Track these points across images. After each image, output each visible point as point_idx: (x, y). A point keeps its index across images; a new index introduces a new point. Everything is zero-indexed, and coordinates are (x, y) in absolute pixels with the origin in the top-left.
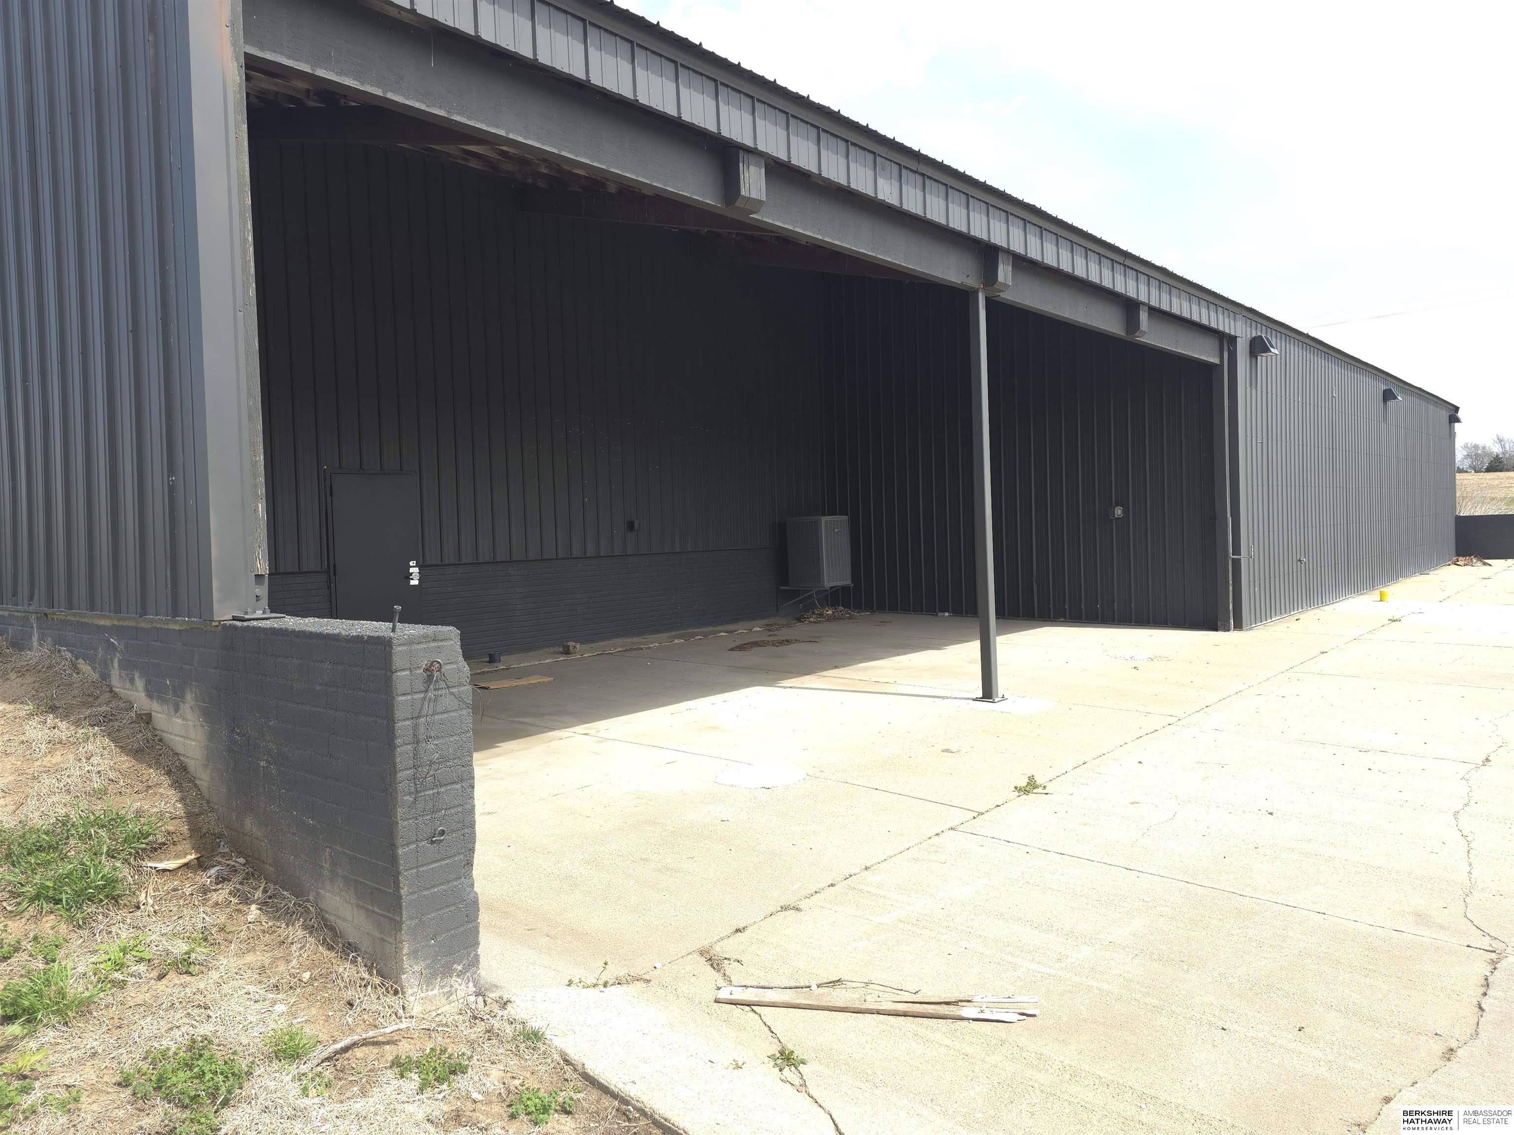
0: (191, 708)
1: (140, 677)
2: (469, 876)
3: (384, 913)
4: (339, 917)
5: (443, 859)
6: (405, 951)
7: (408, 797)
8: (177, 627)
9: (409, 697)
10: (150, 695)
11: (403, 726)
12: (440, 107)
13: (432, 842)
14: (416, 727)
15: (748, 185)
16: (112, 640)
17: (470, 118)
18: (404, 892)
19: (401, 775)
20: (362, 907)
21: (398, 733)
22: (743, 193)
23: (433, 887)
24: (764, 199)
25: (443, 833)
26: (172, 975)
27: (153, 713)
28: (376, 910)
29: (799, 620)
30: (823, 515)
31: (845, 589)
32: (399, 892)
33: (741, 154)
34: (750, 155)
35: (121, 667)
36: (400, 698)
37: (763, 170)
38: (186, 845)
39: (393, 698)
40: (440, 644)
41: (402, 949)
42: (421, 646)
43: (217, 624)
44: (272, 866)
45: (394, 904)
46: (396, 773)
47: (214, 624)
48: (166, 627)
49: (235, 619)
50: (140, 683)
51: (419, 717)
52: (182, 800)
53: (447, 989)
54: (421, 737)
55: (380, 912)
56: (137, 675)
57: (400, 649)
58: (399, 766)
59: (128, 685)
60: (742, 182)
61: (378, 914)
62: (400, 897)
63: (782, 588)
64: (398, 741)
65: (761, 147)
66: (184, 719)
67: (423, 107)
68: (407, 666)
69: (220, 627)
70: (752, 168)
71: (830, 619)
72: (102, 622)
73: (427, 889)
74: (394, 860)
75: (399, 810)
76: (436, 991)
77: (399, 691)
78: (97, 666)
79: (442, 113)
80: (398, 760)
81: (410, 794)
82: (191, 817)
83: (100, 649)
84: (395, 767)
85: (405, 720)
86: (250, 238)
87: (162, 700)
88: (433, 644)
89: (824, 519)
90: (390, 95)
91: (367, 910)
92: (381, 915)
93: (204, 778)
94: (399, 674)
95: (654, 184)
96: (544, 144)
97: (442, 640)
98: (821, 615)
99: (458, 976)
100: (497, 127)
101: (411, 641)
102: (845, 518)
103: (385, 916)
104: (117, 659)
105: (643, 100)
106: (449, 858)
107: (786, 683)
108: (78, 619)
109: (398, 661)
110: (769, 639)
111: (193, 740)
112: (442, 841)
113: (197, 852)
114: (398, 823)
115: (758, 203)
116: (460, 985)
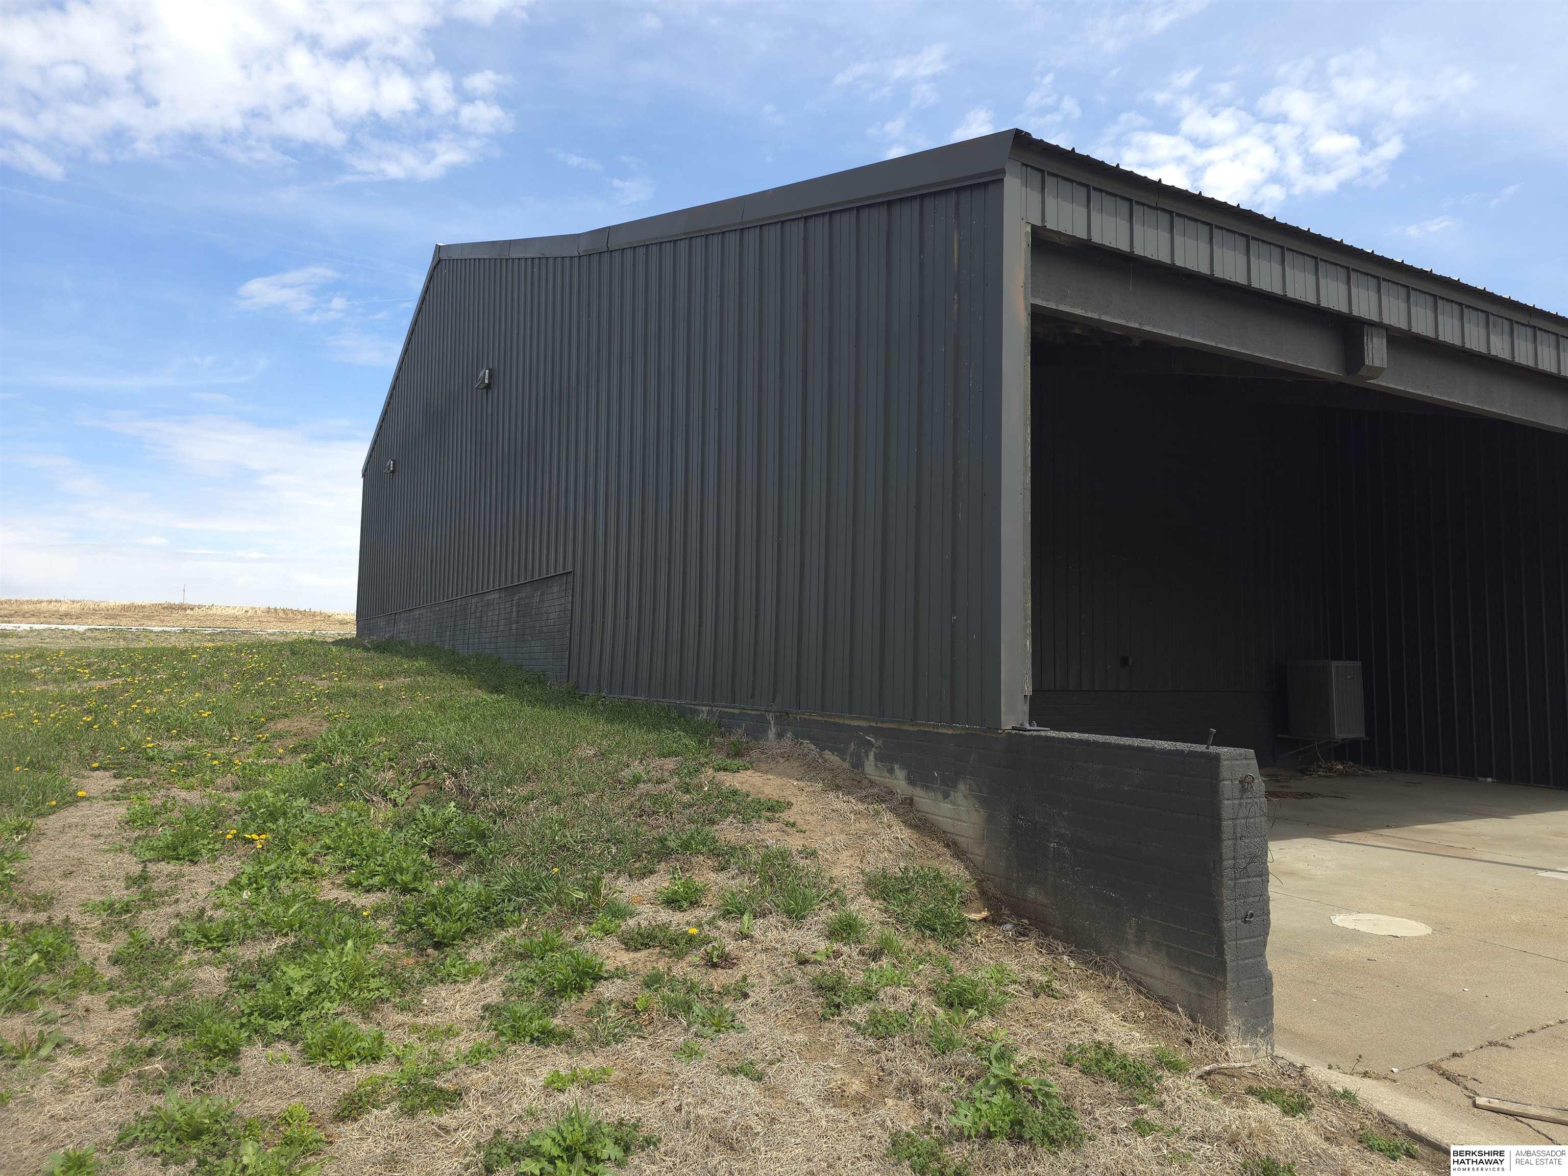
0: (965, 796)
1: (901, 768)
2: (1262, 955)
3: (1204, 974)
4: (1145, 975)
5: (1251, 937)
6: (1229, 1007)
7: (1230, 882)
8: (950, 732)
9: (1231, 802)
10: (911, 782)
11: (1226, 824)
12: (1135, 321)
13: (1245, 922)
14: (1235, 826)
15: (1371, 355)
16: (867, 738)
17: (1154, 326)
18: (1228, 958)
19: (1225, 863)
20: (1176, 968)
21: (1224, 829)
22: (1367, 363)
23: (1246, 958)
24: (1385, 366)
25: (1252, 915)
26: (1043, 995)
27: (915, 798)
28: (1193, 971)
29: (1303, 772)
30: (1333, 659)
31: (1356, 742)
32: (1223, 958)
33: (1366, 327)
34: (1373, 328)
35: (876, 759)
36: (1226, 802)
37: (1385, 340)
38: (977, 904)
39: (1220, 801)
40: (1249, 762)
41: (1225, 1006)
42: (1237, 762)
43: (1002, 731)
44: (1061, 928)
45: (1221, 968)
46: (1222, 861)
47: (1000, 731)
48: (936, 731)
49: (1014, 728)
50: (900, 773)
51: (1237, 819)
52: (967, 868)
53: (1254, 1046)
54: (1239, 835)
55: (1198, 973)
56: (896, 767)
57: (1226, 763)
58: (1224, 856)
59: (886, 774)
60: (1366, 353)
61: (1196, 975)
62: (1224, 963)
63: (1279, 736)
64: (1224, 836)
65: (1386, 321)
66: (953, 804)
67: (1124, 323)
68: (1230, 777)
69: (1004, 734)
70: (1375, 340)
71: (1341, 774)
72: (856, 723)
73: (1242, 959)
74: (1218, 932)
75: (1224, 891)
76: (1248, 1046)
77: (1226, 796)
78: (848, 757)
79: (1136, 325)
80: (1224, 851)
81: (1232, 879)
82: (979, 884)
83: (853, 744)
84: (1221, 857)
85: (1228, 820)
87: (926, 787)
88: (1244, 762)
89: (1334, 664)
90: (1104, 318)
91: (1182, 970)
92: (1199, 975)
93: (978, 853)
94: (1224, 783)
96: (1204, 340)
97: (1249, 759)
98: (1330, 769)
99: (1261, 1037)
100: (1172, 330)
101: (1231, 759)
102: (1358, 664)
103: (1205, 977)
104: (872, 753)
105: (1290, 294)
106: (1255, 937)
107: (1339, 837)
108: (826, 719)
109: (1225, 772)
110: (1284, 790)
111: (964, 822)
112: (1251, 922)
113: (989, 911)
114: (1224, 902)
115: (1380, 370)
116: (1263, 1045)
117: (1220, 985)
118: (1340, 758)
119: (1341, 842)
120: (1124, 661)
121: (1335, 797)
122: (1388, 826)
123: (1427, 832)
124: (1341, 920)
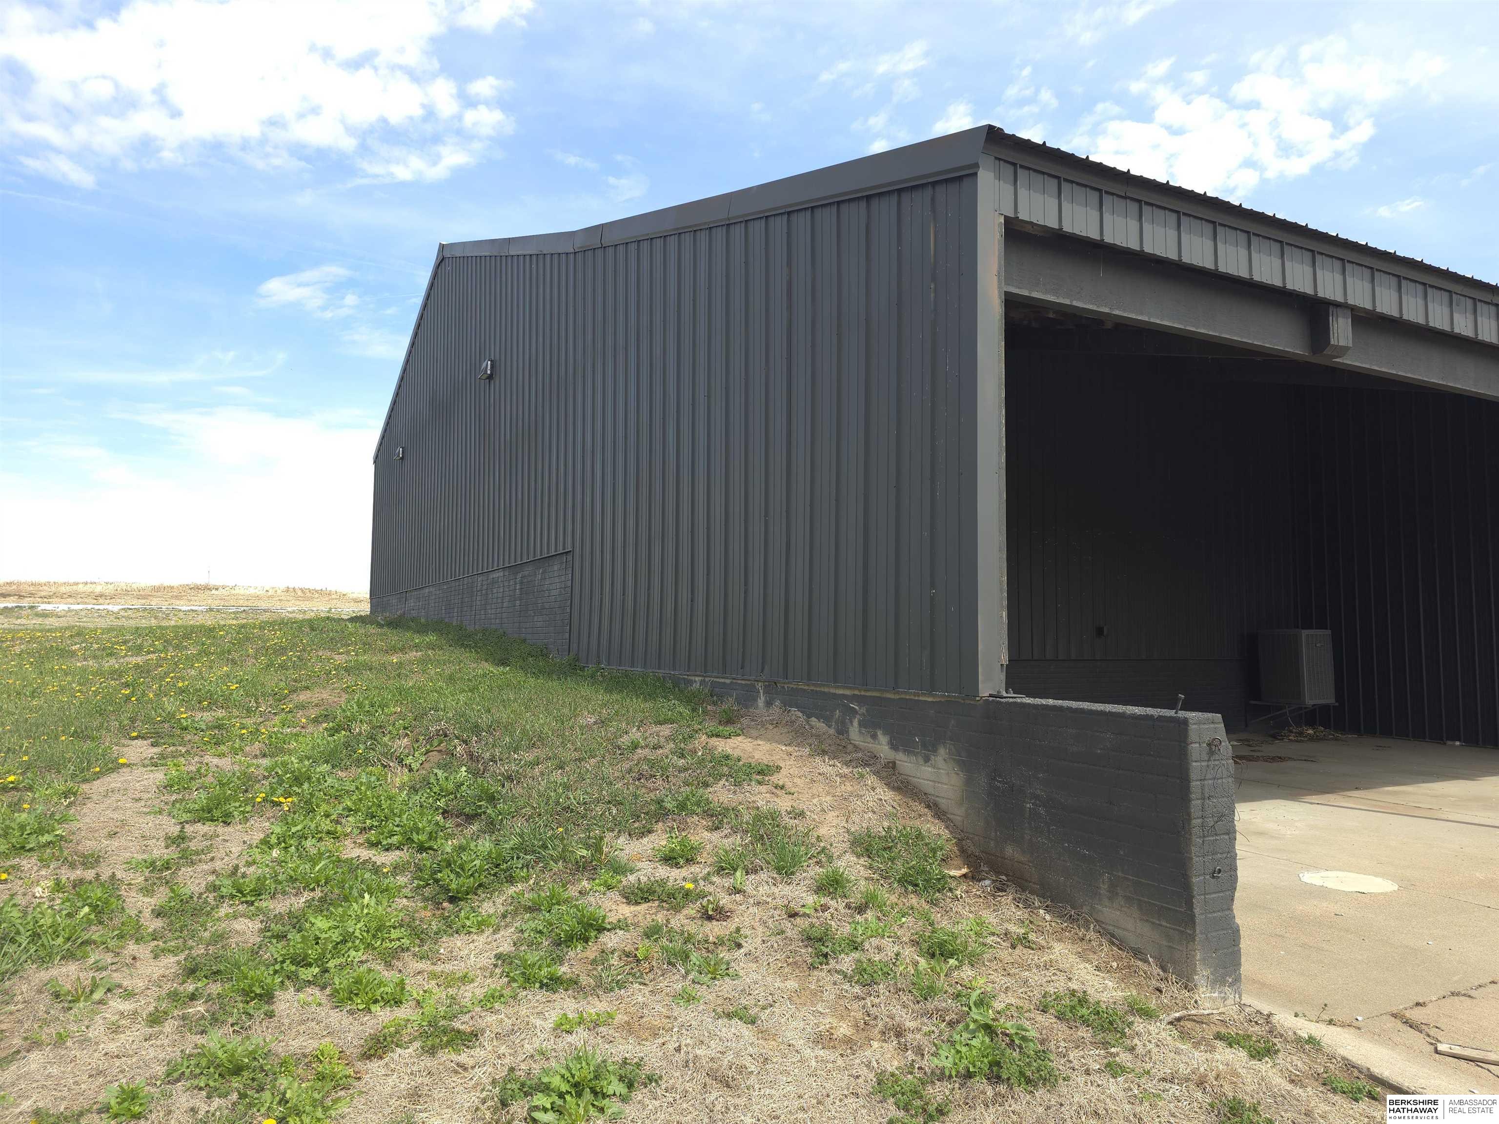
0: (945, 760)
1: (884, 734)
2: (1230, 909)
3: (1174, 927)
4: (1118, 928)
5: (1219, 892)
6: (1198, 957)
7: (1198, 840)
8: (930, 699)
9: (1199, 764)
10: (894, 747)
11: (1195, 785)
12: (1104, 306)
13: (1213, 877)
14: (1203, 786)
15: (1336, 335)
16: (852, 705)
17: (1124, 311)
18: (1197, 911)
19: (1194, 821)
20: (1147, 921)
21: (1193, 789)
22: (1332, 342)
23: (1214, 912)
24: (1351, 346)
25: (1220, 871)
26: (1020, 947)
27: (897, 762)
28: (1164, 924)
29: (1274, 737)
30: (1303, 628)
31: (1325, 708)
32: (1192, 911)
33: (1331, 309)
34: (1339, 309)
35: (860, 725)
36: (1194, 764)
37: (1350, 320)
38: (957, 862)
39: (1189, 763)
40: (1216, 725)
41: (1194, 956)
42: (1205, 726)
44: (1037, 884)
45: (1191, 920)
46: (1191, 820)
47: (978, 699)
48: (916, 698)
49: (991, 696)
50: (883, 739)
51: (1204, 780)
52: (947, 827)
53: (1223, 995)
54: (1206, 795)
55: (1168, 925)
56: (879, 733)
57: (1194, 726)
58: (1193, 815)
59: (869, 739)
60: (1331, 332)
61: (1166, 927)
62: (1193, 916)
63: (1250, 702)
64: (1193, 796)
65: (1351, 302)
66: (934, 767)
67: (1095, 308)
68: (1198, 740)
69: (981, 701)
70: (1340, 320)
71: (1312, 739)
72: (840, 691)
73: (1210, 913)
74: (1187, 887)
75: (1193, 848)
76: (1216, 995)
77: (1194, 758)
78: (833, 724)
79: (1106, 310)
80: (1192, 810)
81: (1200, 837)
82: (960, 843)
83: (837, 711)
84: (1189, 816)
85: (1197, 781)
86: (1004, 421)
87: (908, 752)
88: (1212, 726)
89: (1305, 633)
90: (1075, 303)
91: (1153, 923)
92: (1170, 928)
93: (958, 813)
94: (1193, 745)
96: (1174, 323)
97: (1217, 723)
98: (1301, 734)
99: (1229, 987)
100: (1142, 314)
101: (1199, 723)
102: (1329, 632)
103: (1174, 929)
104: (856, 720)
105: (1257, 278)
106: (1222, 891)
107: (1309, 799)
108: (812, 688)
109: (1193, 735)
110: (1256, 754)
111: (946, 784)
112: (1219, 877)
113: (968, 867)
114: (1192, 859)
115: (1346, 349)
116: (1231, 994)
117: (1192, 938)
118: (1311, 724)
119: (1311, 803)
120: (1100, 631)
121: (1305, 760)
122: (1357, 788)
123: (1395, 793)
124: (1311, 878)
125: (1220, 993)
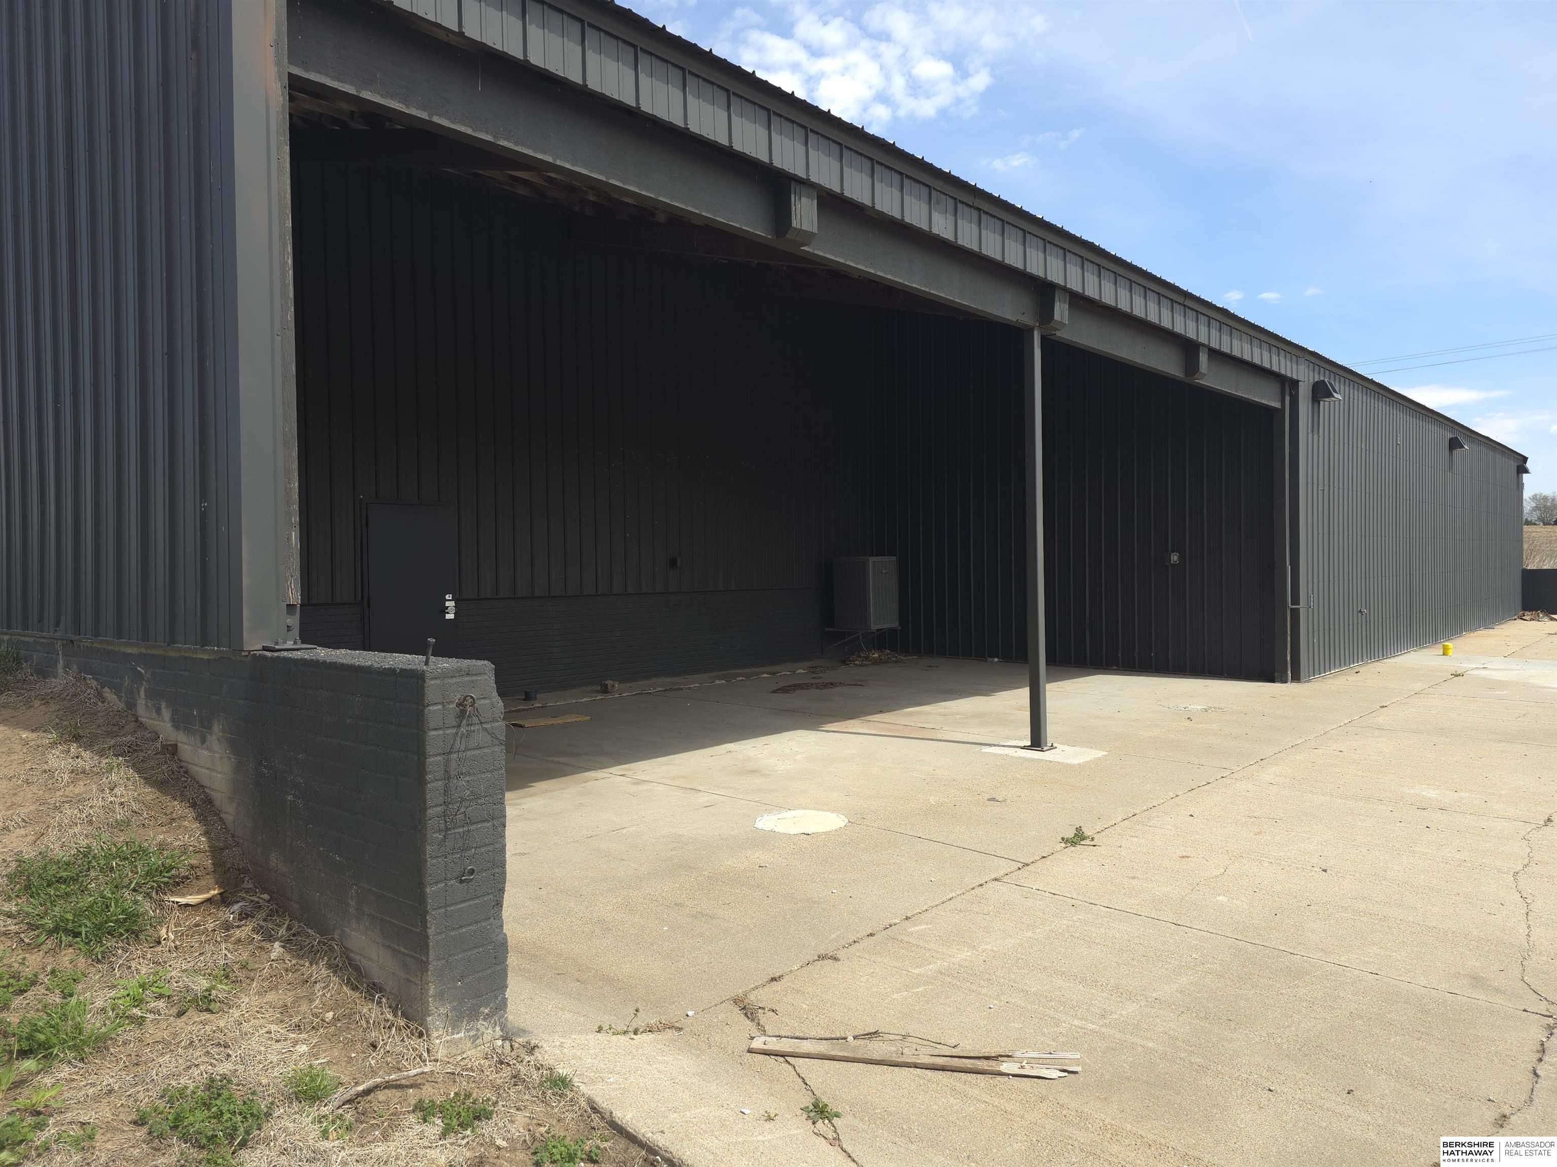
0: (219, 740)
1: (167, 707)
2: (498, 916)
3: (411, 953)
4: (365, 957)
5: (472, 899)
6: (431, 992)
7: (437, 835)
8: (206, 657)
9: (441, 732)
10: (176, 725)
11: (434, 762)
12: (487, 132)
13: (462, 882)
14: (447, 763)
15: (799, 217)
16: (139, 669)
18: (431, 931)
19: (430, 812)
20: (388, 947)
21: (429, 768)
22: (794, 224)
23: (461, 927)
24: (815, 231)
25: (472, 872)
26: (191, 1012)
27: (179, 744)
28: (403, 950)
29: (844, 662)
30: (870, 556)
32: (426, 932)
33: (793, 184)
34: (802, 186)
35: (147, 696)
36: (433, 733)
37: (815, 202)
38: (210, 880)
39: (425, 732)
40: (474, 678)
41: (427, 990)
42: (454, 680)
43: (246, 653)
45: (422, 944)
46: (425, 809)
47: (243, 654)
48: (194, 656)
49: (265, 649)
50: (166, 714)
51: (450, 753)
52: (206, 833)
53: (472, 1033)
54: (452, 773)
55: (406, 951)
56: (163, 705)
57: (433, 682)
58: (429, 803)
59: (154, 715)
60: (793, 213)
61: (404, 954)
62: (427, 937)
63: (827, 629)
64: (429, 777)
65: (814, 178)
66: (209, 749)
67: (469, 131)
68: (440, 701)
69: (249, 657)
70: (804, 199)
72: (129, 650)
73: (454, 929)
74: (422, 899)
75: (428, 847)
76: (462, 1035)
77: (432, 725)
78: (123, 695)
79: (489, 138)
80: (428, 797)
81: (440, 831)
82: (216, 852)
83: (127, 677)
84: (425, 804)
85: (436, 755)
87: (188, 731)
88: (467, 678)
89: (871, 560)
90: (437, 120)
91: (394, 950)
92: (408, 955)
93: (230, 811)
94: (431, 708)
95: (704, 214)
96: (591, 171)
97: (476, 675)
99: (485, 1019)
100: (544, 153)
101: (444, 675)
102: (894, 559)
103: (412, 957)
104: (143, 688)
106: (477, 898)
107: (829, 727)
108: (105, 646)
109: (431, 694)
111: (217, 772)
112: (471, 880)
113: (220, 887)
114: (426, 861)
115: (810, 235)
116: (487, 1029)
117: (423, 966)
118: (880, 647)
119: (828, 731)
121: (855, 685)
122: (881, 712)
123: (911, 714)
124: (766, 823)
125: (468, 1031)
